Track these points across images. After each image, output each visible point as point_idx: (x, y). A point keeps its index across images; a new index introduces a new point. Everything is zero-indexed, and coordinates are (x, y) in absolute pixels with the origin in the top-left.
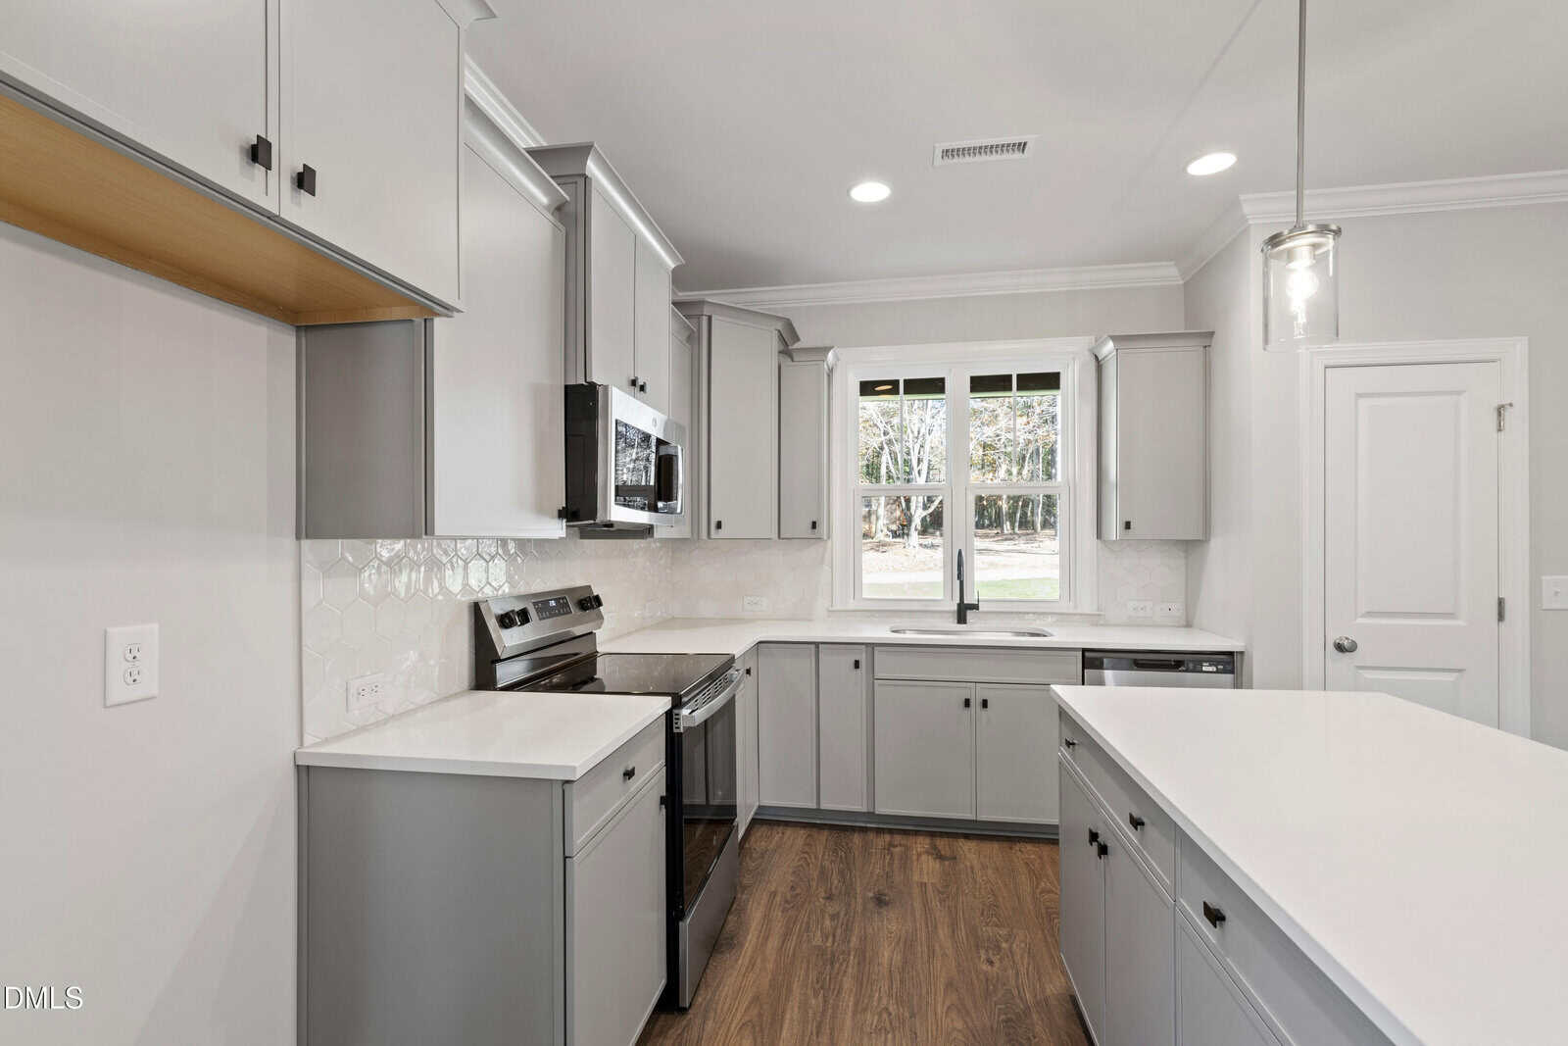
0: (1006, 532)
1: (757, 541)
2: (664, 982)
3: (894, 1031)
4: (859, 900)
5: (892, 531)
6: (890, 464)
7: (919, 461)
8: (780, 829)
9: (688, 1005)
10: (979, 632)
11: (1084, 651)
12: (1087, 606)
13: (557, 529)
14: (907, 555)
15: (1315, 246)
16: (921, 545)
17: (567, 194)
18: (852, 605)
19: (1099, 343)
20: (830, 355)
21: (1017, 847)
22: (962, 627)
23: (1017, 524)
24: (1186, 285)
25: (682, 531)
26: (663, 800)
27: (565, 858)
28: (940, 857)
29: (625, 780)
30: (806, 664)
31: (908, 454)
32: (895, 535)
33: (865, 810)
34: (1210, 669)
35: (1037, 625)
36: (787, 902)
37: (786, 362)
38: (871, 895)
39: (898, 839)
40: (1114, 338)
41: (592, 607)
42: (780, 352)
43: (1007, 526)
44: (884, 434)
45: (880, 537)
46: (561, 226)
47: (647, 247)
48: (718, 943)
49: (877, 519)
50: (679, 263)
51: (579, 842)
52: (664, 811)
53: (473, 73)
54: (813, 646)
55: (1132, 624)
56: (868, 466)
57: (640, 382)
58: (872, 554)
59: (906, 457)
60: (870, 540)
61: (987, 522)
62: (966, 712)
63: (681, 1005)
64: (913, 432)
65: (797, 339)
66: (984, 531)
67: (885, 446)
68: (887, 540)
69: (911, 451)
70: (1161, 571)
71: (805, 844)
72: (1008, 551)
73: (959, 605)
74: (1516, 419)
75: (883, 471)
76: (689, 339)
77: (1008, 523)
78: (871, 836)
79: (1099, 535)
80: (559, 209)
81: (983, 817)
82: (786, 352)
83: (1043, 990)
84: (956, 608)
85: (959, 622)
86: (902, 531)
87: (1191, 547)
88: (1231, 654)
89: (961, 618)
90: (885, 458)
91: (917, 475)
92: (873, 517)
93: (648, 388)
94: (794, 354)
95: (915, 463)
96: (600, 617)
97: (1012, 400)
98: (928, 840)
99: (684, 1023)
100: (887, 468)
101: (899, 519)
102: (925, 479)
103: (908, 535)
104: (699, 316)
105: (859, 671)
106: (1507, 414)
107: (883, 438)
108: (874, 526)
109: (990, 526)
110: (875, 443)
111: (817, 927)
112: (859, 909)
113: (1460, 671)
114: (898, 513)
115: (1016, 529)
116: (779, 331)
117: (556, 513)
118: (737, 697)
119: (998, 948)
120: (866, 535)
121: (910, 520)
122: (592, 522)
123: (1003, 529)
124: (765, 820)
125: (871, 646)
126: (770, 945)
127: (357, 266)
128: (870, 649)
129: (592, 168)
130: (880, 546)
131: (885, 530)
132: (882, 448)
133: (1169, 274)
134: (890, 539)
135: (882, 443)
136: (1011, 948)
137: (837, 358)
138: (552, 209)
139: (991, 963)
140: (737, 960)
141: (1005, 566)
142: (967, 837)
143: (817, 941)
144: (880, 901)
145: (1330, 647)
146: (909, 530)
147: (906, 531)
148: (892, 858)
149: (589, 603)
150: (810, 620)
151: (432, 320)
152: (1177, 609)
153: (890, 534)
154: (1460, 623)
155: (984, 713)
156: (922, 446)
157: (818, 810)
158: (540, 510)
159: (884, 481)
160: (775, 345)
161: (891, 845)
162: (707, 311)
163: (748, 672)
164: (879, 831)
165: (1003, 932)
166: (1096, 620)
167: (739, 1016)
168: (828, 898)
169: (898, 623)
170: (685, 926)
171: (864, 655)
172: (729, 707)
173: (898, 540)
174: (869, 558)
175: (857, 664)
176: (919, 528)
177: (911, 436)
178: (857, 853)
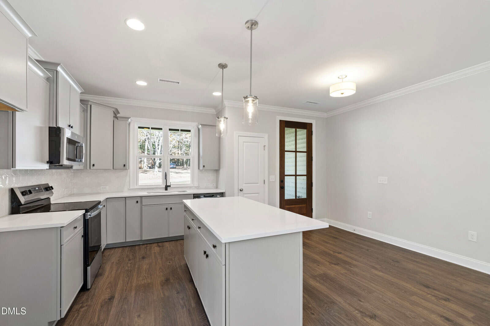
0: (185, 167)
1: (106, 170)
2: (83, 283)
3: (146, 279)
4: (138, 259)
5: (149, 167)
6: (148, 146)
7: (158, 145)
8: (114, 249)
9: (90, 288)
10: (170, 192)
11: (194, 194)
12: (196, 184)
13: (47, 166)
14: (154, 174)
15: (224, 120)
16: (159, 171)
17: (51, 75)
18: (136, 187)
19: (199, 125)
20: (129, 119)
21: (179, 241)
22: (166, 191)
23: (188, 165)
24: (217, 114)
25: (81, 167)
26: (83, 236)
27: (61, 246)
28: (159, 246)
29: (74, 229)
30: (122, 203)
31: (155, 142)
32: (150, 168)
33: (139, 239)
34: (219, 196)
35: (184, 190)
36: (117, 263)
37: (116, 120)
38: (141, 257)
39: (148, 245)
40: (201, 125)
41: (50, 189)
42: (114, 117)
43: (185, 166)
44: (146, 135)
45: (145, 168)
46: (48, 83)
47: (74, 88)
48: (97, 276)
49: (144, 163)
50: (82, 91)
51: (65, 241)
52: (83, 239)
53: (31, 49)
54: (124, 198)
55: (206, 188)
56: (140, 145)
57: (71, 126)
58: (142, 174)
59: (154, 143)
60: (142, 170)
61: (179, 164)
62: (166, 211)
63: (88, 288)
64: (156, 136)
65: (119, 113)
66: (178, 167)
67: (147, 139)
68: (147, 169)
69: (156, 142)
70: (211, 176)
71: (122, 251)
72: (186, 173)
73: (166, 186)
74: (266, 148)
75: (146, 147)
76: (83, 111)
77: (186, 165)
78: (141, 246)
79: (199, 169)
80: (48, 79)
81: (170, 236)
82: (116, 117)
83: (180, 264)
84: (165, 187)
85: (166, 190)
86: (152, 167)
87: (217, 171)
88: (223, 193)
89: (166, 189)
90: (147, 143)
91: (157, 149)
92: (142, 163)
93: (73, 127)
94: (118, 118)
95: (157, 145)
96: (53, 193)
97: (179, 133)
98: (156, 244)
99: (89, 292)
100: (148, 147)
101: (151, 163)
102: (160, 151)
103: (154, 168)
104: (87, 105)
105: (138, 203)
106: (265, 147)
107: (146, 137)
108: (143, 165)
109: (181, 165)
110: (143, 138)
111: (126, 266)
112: (138, 260)
113: (259, 193)
114: (151, 161)
115: (188, 167)
116: (114, 112)
117: (46, 162)
118: (101, 212)
119: (172, 260)
120: (140, 168)
121: (155, 163)
122: (58, 164)
123: (184, 166)
124: (109, 248)
125: (141, 197)
126: (113, 272)
127: (10, 106)
128: (141, 198)
129: (59, 69)
130: (145, 171)
131: (147, 167)
132: (146, 140)
133: (213, 111)
134: (148, 169)
135: (145, 139)
136: (175, 260)
137: (132, 120)
138: (46, 78)
139: (170, 263)
140: (103, 277)
141: (184, 177)
142: (167, 241)
143: (127, 268)
144: (143, 258)
145: (239, 190)
146: (155, 166)
147: (154, 167)
148: (147, 249)
149: (48, 188)
150: (123, 192)
151: (15, 112)
152: (215, 185)
153: (148, 168)
154: (259, 185)
155: (171, 211)
156: (159, 140)
157: (126, 242)
158: (42, 161)
159: (146, 152)
160: (112, 115)
161: (147, 247)
162: (90, 103)
163: (104, 206)
164: (143, 244)
165: (173, 257)
166: (198, 188)
167: (106, 286)
168: (129, 260)
169: (149, 191)
170: (89, 268)
171: (139, 199)
172: (99, 214)
173: (151, 169)
174: (141, 175)
175: (137, 202)
176: (158, 166)
177: (155, 137)
178: (137, 250)
